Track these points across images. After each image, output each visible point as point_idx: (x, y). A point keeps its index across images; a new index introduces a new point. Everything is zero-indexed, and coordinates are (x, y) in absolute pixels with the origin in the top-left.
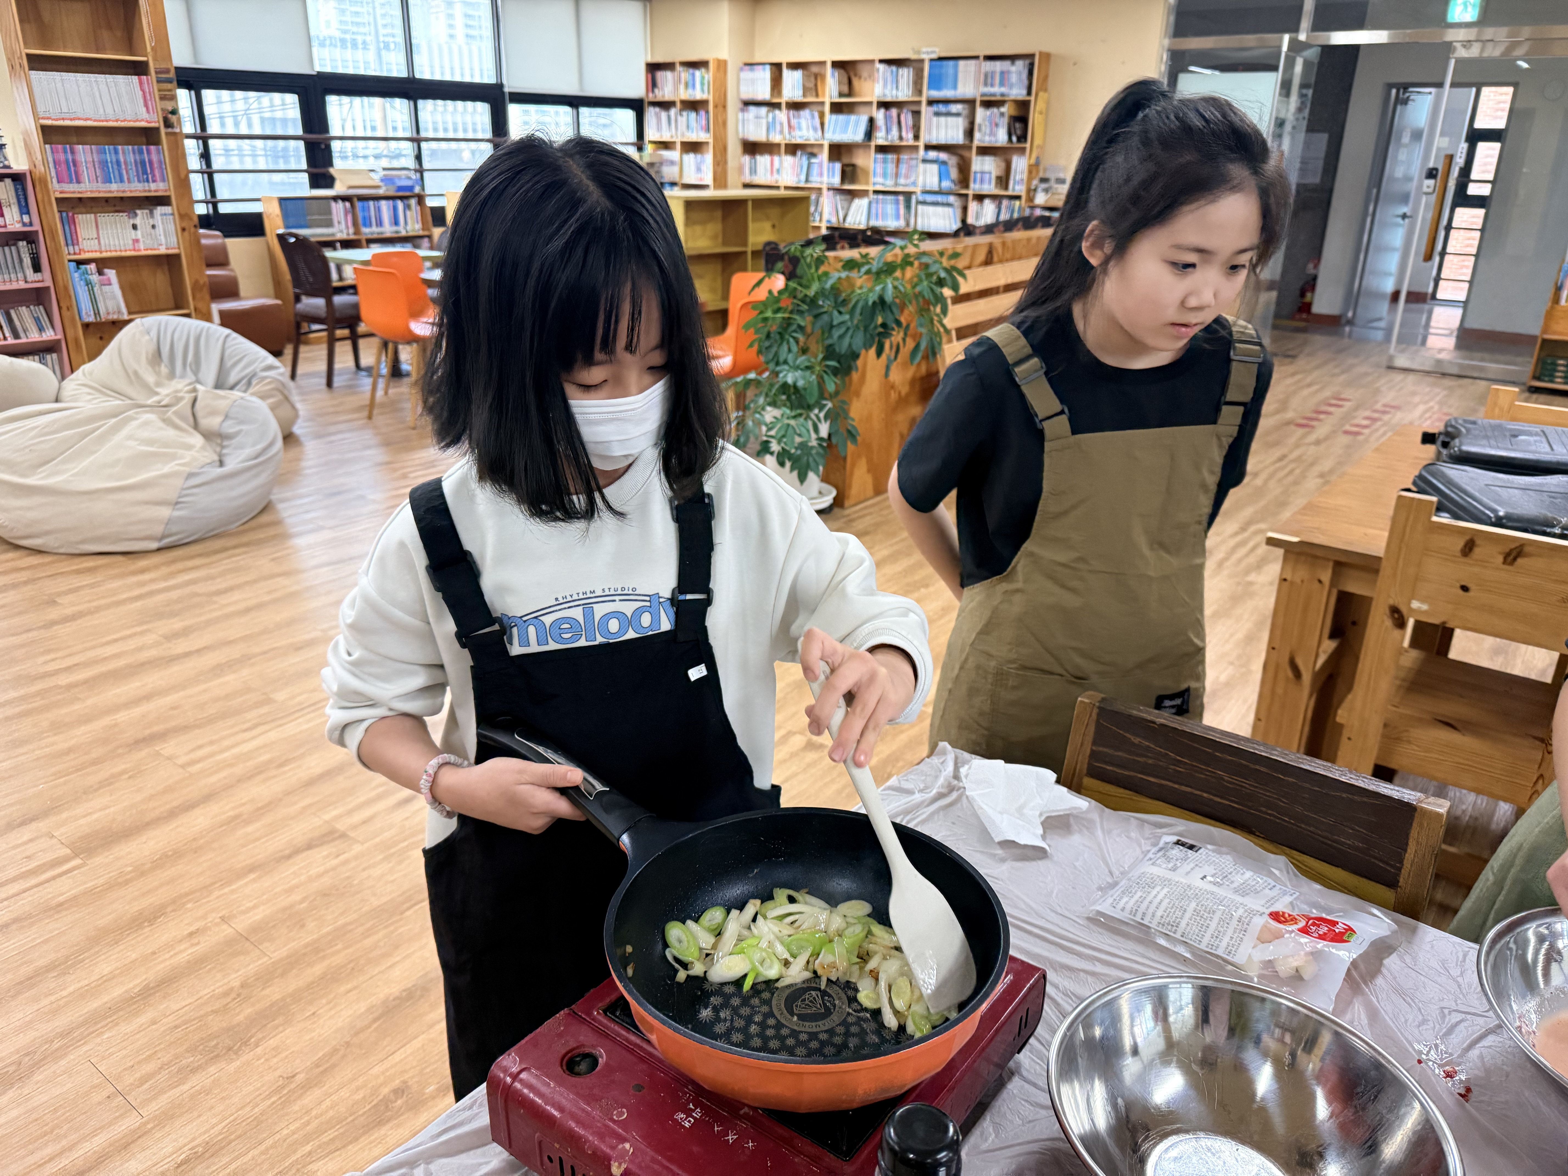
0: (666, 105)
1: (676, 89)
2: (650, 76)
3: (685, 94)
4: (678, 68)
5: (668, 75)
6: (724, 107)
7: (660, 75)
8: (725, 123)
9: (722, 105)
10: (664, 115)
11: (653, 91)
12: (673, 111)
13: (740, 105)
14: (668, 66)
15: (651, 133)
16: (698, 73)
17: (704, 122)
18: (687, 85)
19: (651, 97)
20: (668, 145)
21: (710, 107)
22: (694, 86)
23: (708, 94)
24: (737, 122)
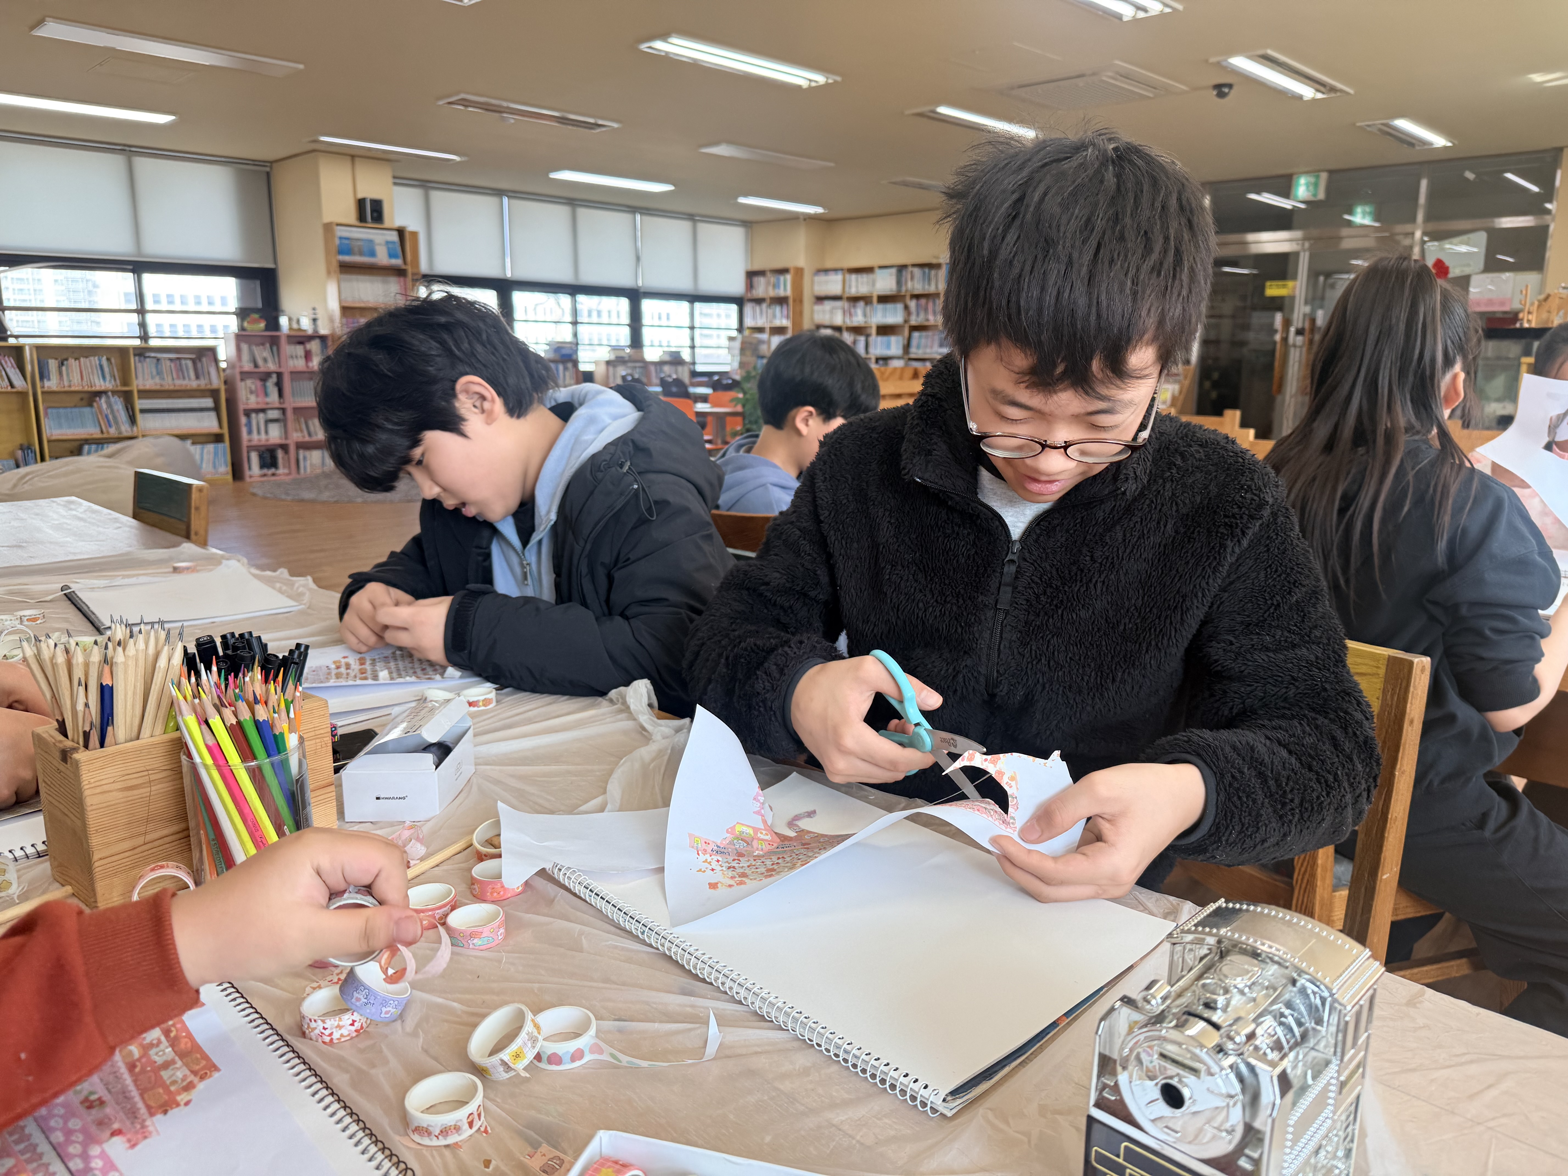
0: (759, 301)
1: (766, 289)
2: (748, 280)
3: (772, 293)
4: (768, 274)
5: (761, 279)
6: (801, 301)
7: (756, 280)
8: (801, 313)
9: (799, 299)
10: (758, 308)
11: (750, 291)
12: (764, 306)
13: (813, 300)
14: (762, 273)
15: (749, 322)
16: (782, 278)
17: (785, 312)
18: (774, 286)
19: (749, 296)
20: (760, 330)
21: (791, 301)
22: (779, 287)
23: (789, 292)
24: (812, 312)
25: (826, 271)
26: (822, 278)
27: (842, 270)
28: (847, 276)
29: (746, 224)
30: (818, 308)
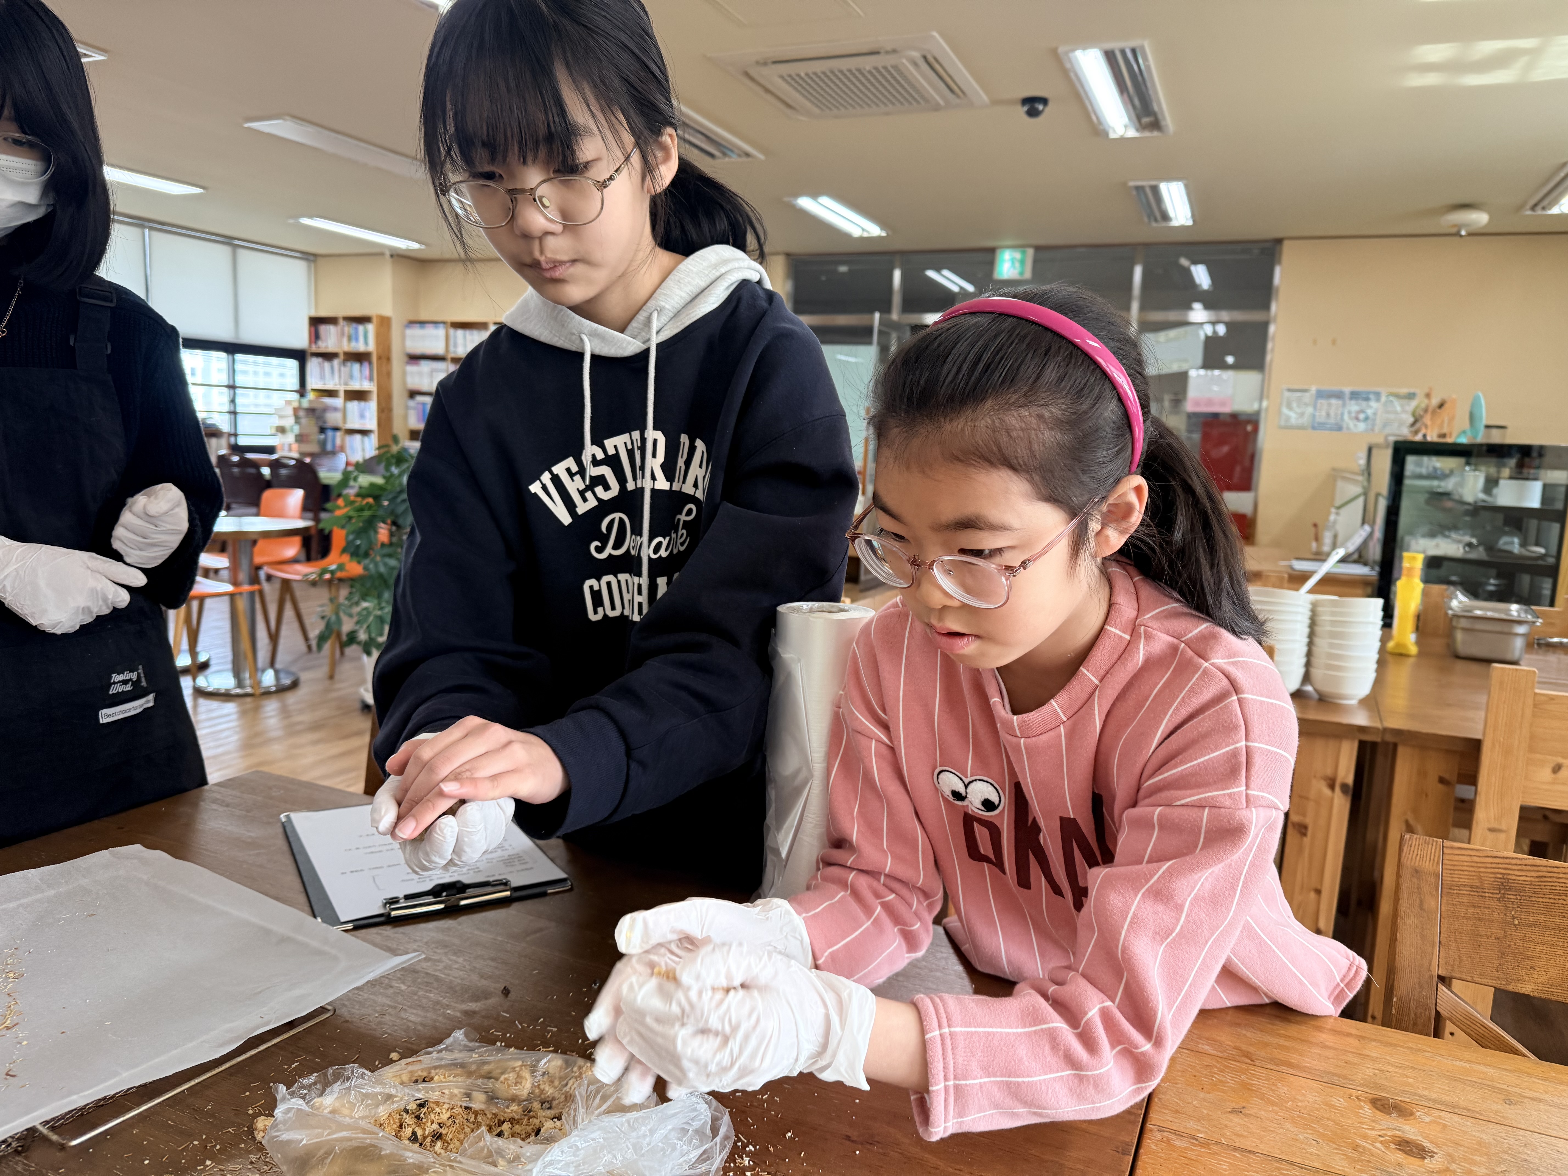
0: (328, 356)
1: (340, 341)
2: (313, 329)
3: (348, 347)
4: (341, 322)
5: (331, 329)
6: (389, 359)
7: (323, 329)
8: (389, 374)
9: (385, 357)
10: (327, 365)
11: (316, 343)
12: (336, 362)
13: (406, 359)
14: (331, 321)
15: (313, 382)
16: (361, 328)
17: (366, 372)
18: (350, 339)
19: (314, 349)
20: (331, 393)
21: (374, 359)
22: (357, 340)
23: (371, 347)
24: (404, 374)
25: (422, 323)
26: (416, 331)
27: (444, 323)
28: (452, 331)
29: (309, 257)
30: (411, 369)
